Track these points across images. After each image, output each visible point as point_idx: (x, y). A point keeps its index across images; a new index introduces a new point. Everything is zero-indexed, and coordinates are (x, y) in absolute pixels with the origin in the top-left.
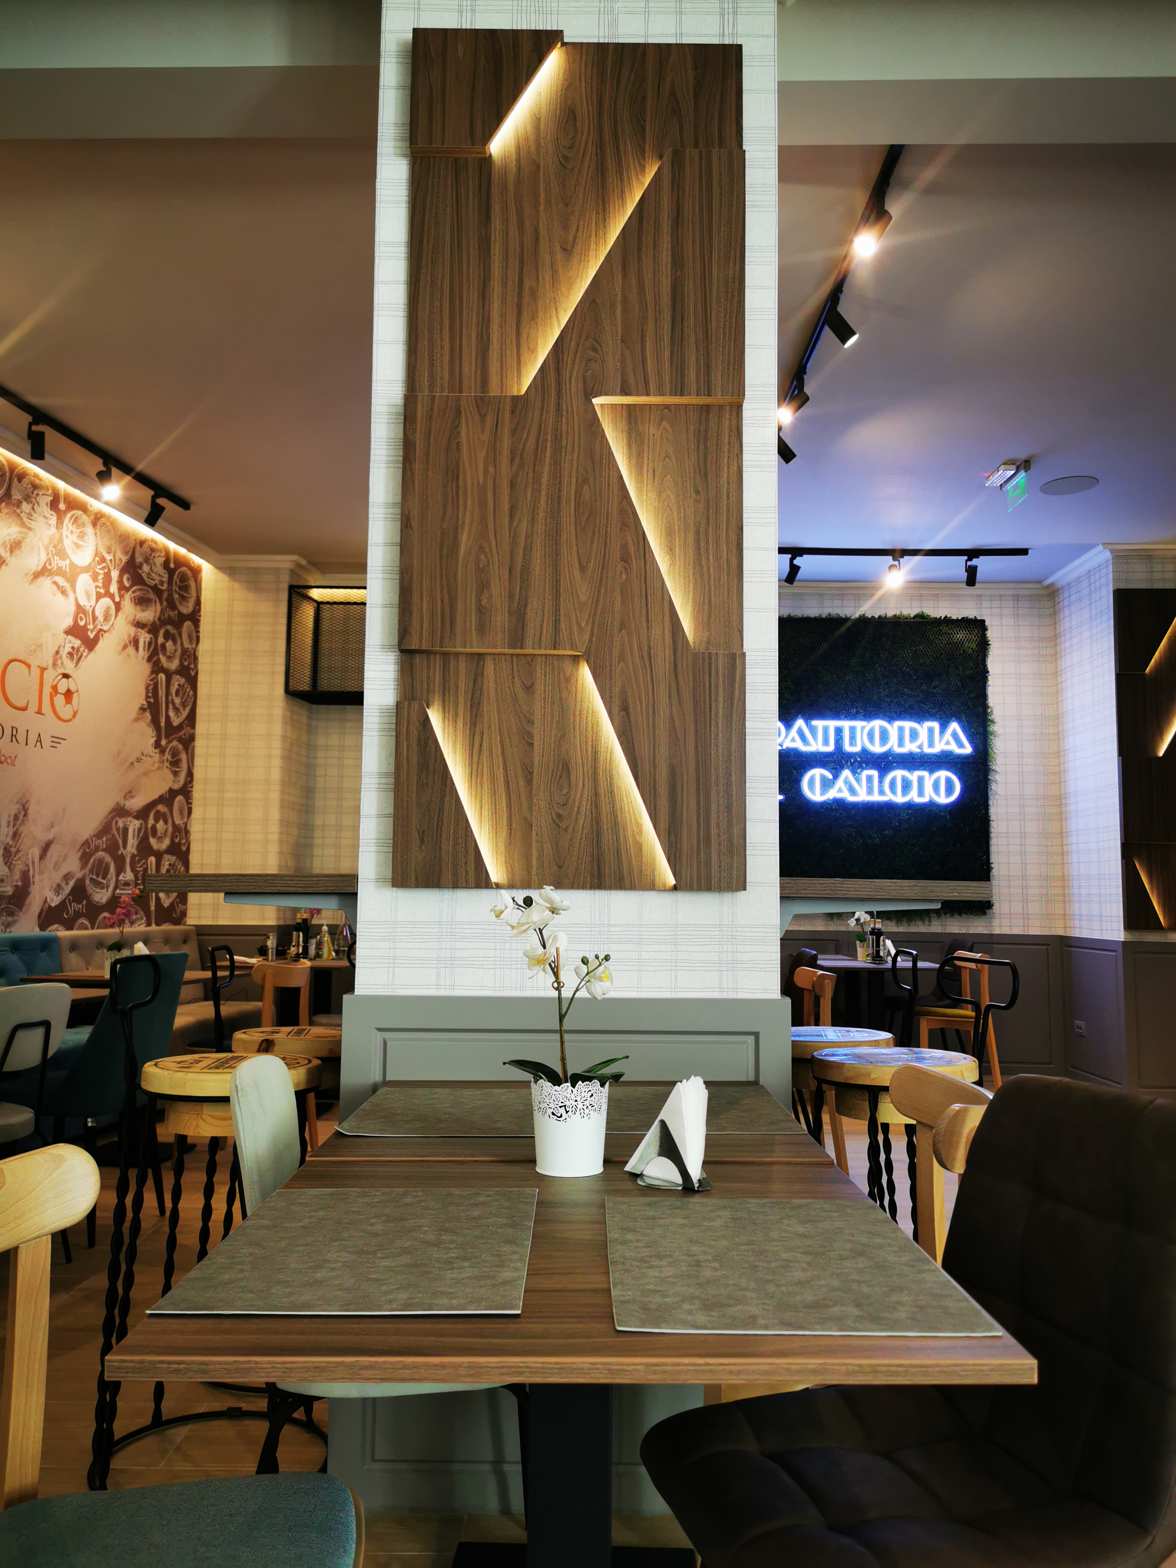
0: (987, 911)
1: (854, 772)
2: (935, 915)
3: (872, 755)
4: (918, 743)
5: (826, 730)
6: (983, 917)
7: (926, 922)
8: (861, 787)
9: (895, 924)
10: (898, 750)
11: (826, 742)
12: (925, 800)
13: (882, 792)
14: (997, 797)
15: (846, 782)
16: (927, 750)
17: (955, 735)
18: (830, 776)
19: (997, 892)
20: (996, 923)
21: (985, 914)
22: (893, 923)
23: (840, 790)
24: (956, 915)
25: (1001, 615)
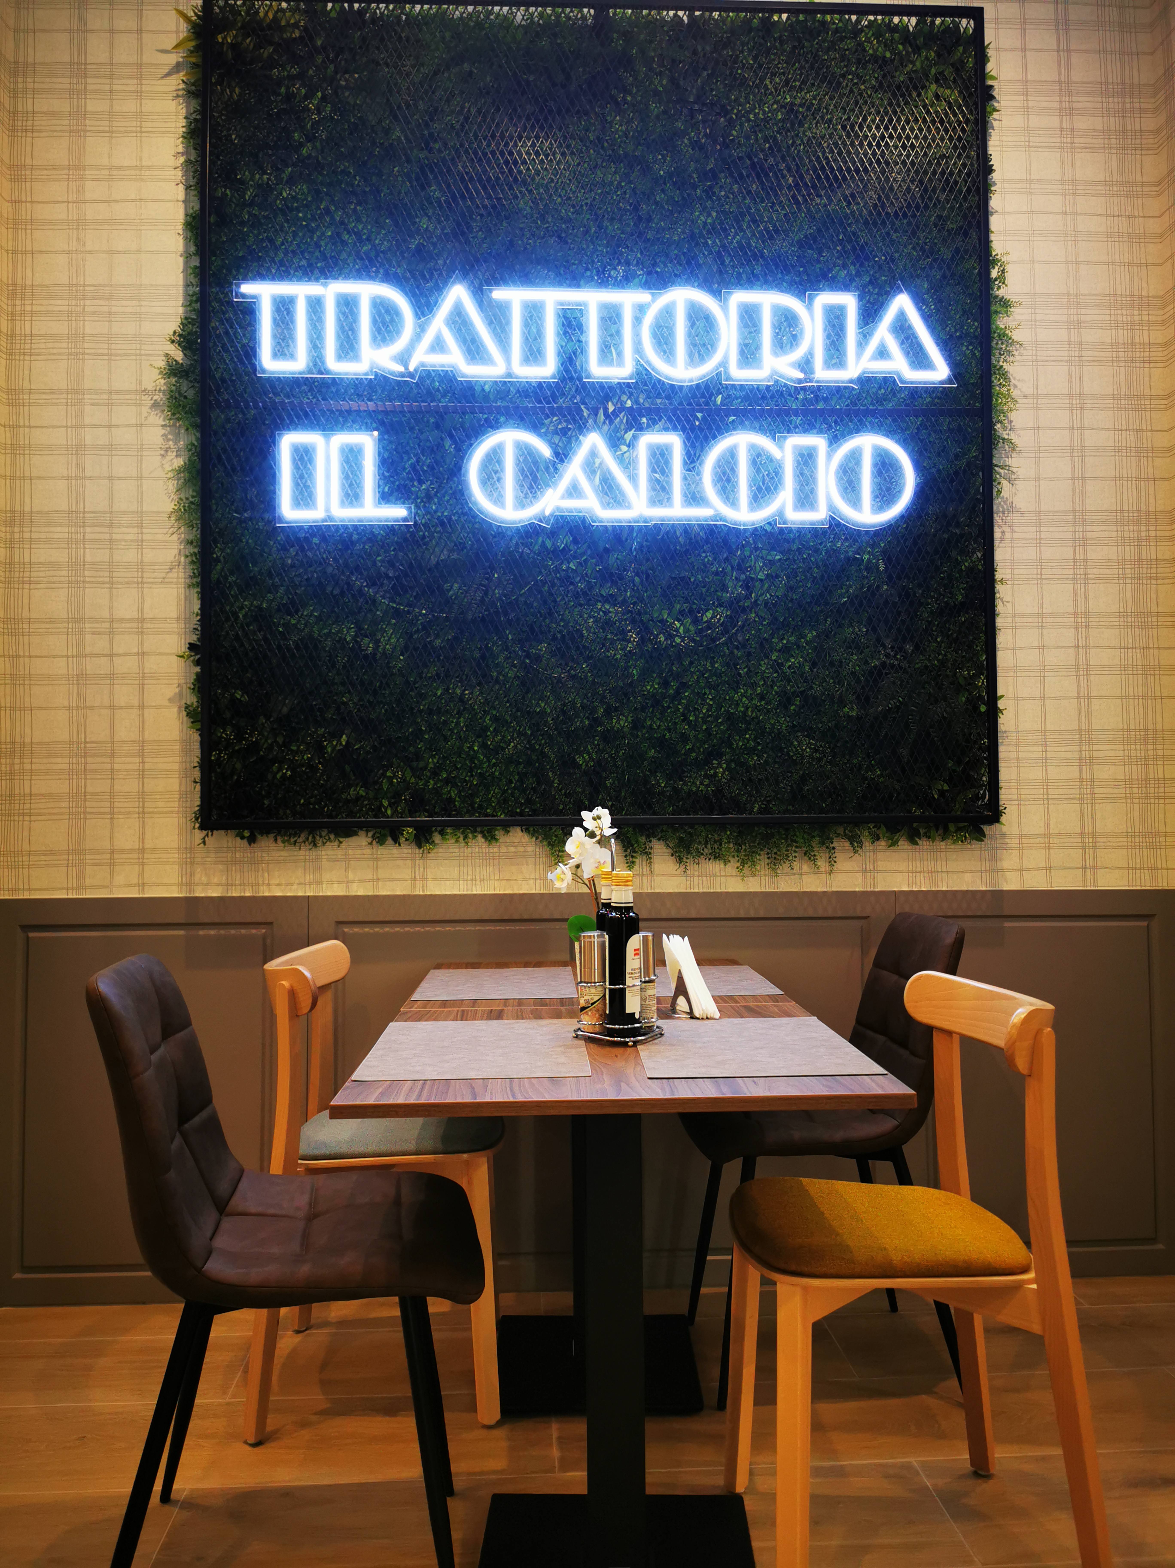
0: (986, 829)
1: (614, 442)
2: (847, 844)
3: (671, 391)
4: (798, 353)
5: (533, 313)
6: (976, 845)
7: (822, 863)
8: (633, 478)
9: (734, 872)
10: (740, 375)
11: (533, 353)
12: (817, 516)
13: (694, 497)
14: (1015, 517)
15: (591, 466)
16: (824, 375)
17: (902, 328)
18: (545, 450)
19: (1014, 777)
20: (1009, 860)
21: (980, 835)
22: (732, 867)
23: (574, 491)
24: (903, 844)
25: (1024, 21)
